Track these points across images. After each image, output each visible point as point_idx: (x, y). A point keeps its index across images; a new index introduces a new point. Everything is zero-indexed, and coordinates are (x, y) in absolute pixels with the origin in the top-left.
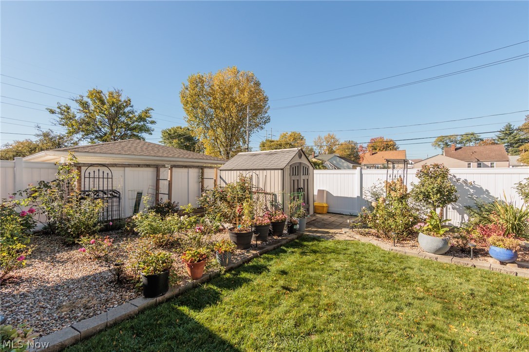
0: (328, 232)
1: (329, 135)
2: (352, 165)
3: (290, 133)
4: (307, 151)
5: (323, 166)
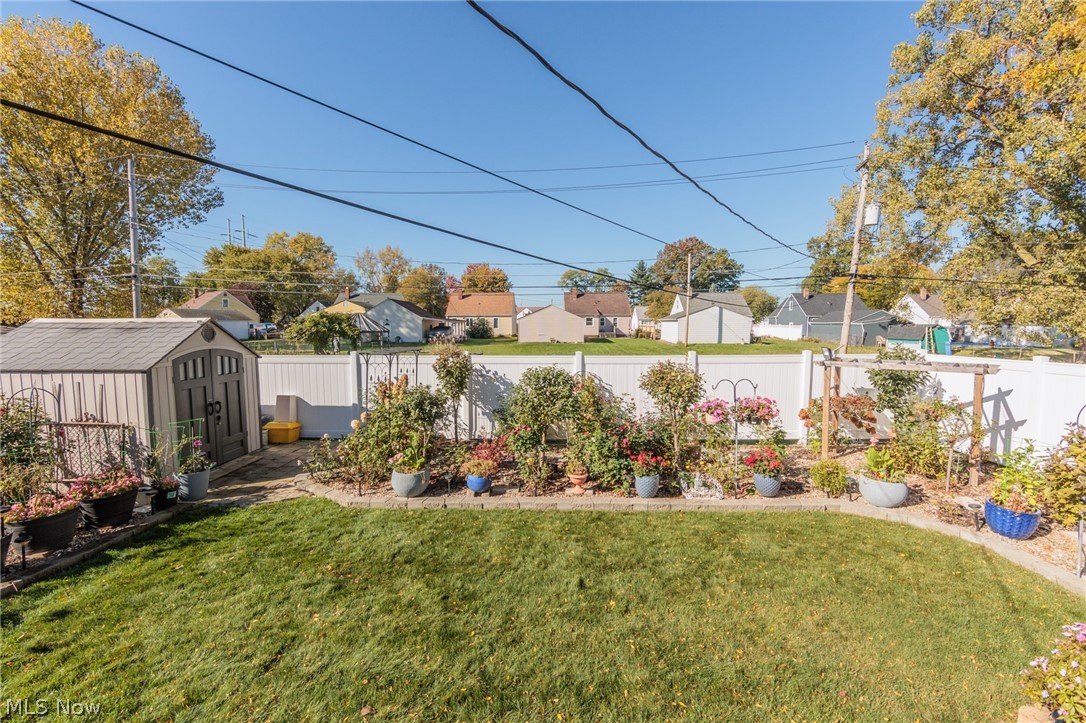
0: (263, 488)
1: (389, 249)
2: (422, 318)
3: (293, 235)
4: (341, 281)
5: (349, 325)
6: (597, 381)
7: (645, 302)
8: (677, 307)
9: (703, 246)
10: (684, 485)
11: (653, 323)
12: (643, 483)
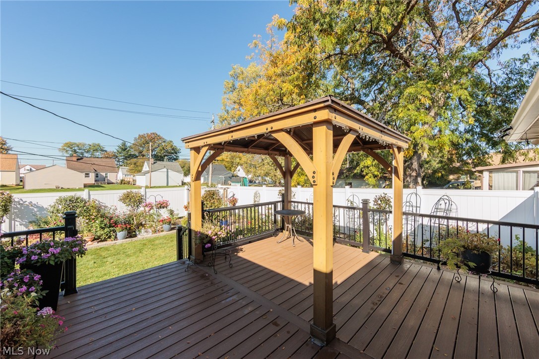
6: (97, 202)
7: (127, 165)
8: (146, 168)
9: (160, 138)
10: (137, 233)
11: (132, 176)
12: (120, 234)
